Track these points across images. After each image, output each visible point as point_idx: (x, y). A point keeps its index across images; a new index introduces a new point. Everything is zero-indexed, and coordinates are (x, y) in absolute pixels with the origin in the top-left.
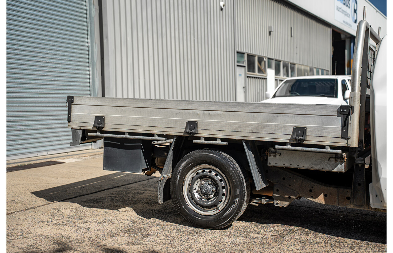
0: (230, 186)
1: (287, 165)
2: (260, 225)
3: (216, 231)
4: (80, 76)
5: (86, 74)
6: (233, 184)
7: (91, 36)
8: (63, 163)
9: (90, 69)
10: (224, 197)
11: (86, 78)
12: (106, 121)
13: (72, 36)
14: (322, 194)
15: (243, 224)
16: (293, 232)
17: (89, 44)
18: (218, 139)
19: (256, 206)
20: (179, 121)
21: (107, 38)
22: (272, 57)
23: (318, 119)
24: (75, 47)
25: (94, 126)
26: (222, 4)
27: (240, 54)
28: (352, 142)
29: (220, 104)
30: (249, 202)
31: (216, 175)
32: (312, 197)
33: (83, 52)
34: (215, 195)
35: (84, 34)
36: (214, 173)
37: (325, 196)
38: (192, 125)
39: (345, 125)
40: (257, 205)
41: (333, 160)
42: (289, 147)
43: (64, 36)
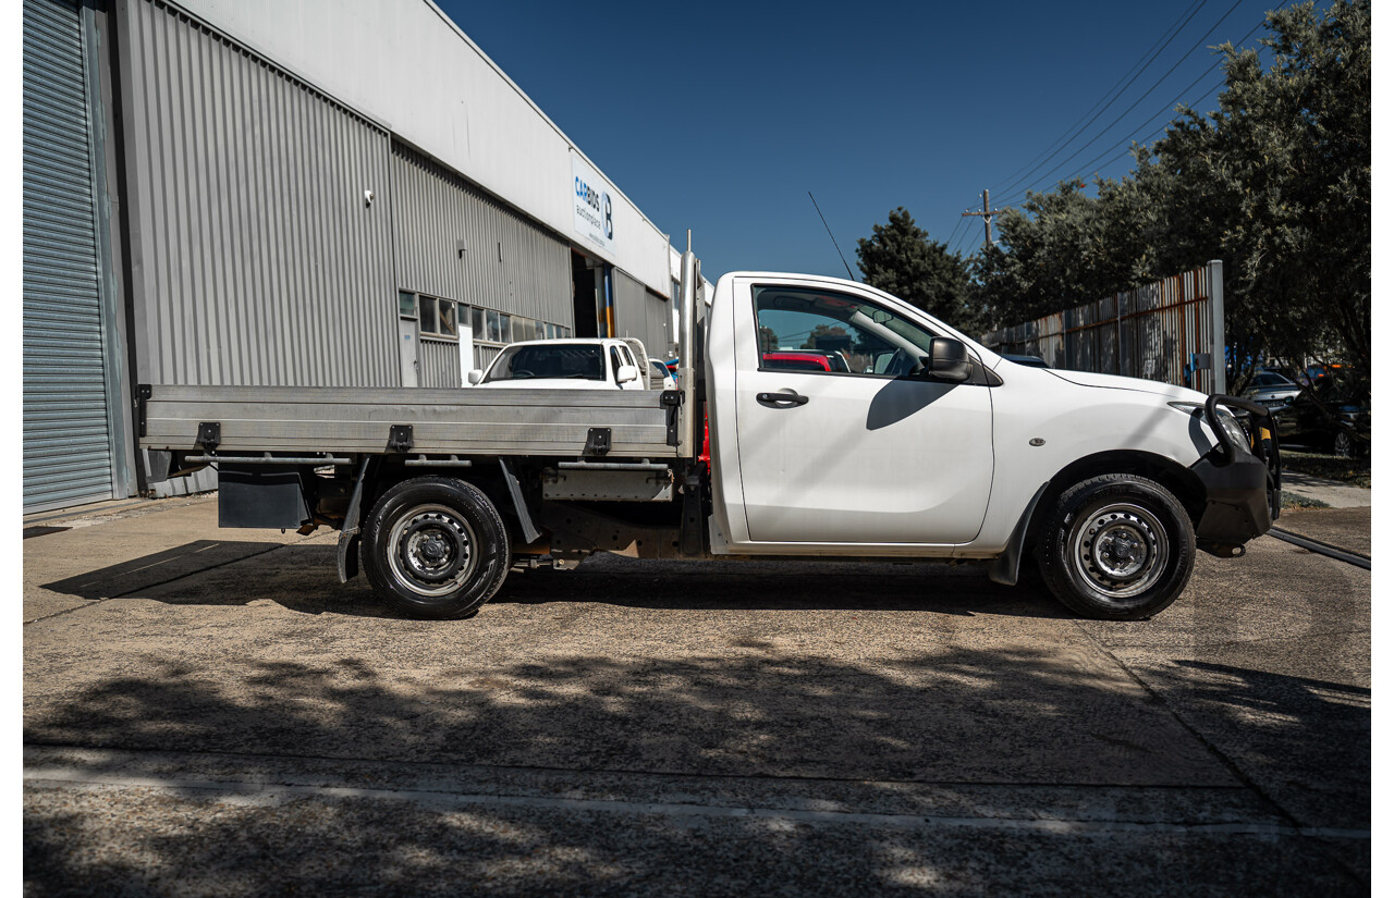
0: (477, 540)
1: (577, 496)
2: (529, 607)
3: (456, 622)
4: (83, 344)
5: (93, 340)
6: (483, 535)
7: (104, 259)
8: (66, 529)
9: (104, 328)
10: (467, 560)
11: (95, 348)
12: (224, 432)
13: (64, 259)
14: (634, 542)
15: (496, 607)
16: (587, 611)
17: (100, 277)
18: (453, 457)
19: (520, 573)
20: (376, 427)
21: (140, 262)
22: (466, 302)
23: (630, 413)
24: (68, 281)
25: (198, 442)
26: (368, 194)
27: (406, 295)
28: (684, 450)
29: (456, 391)
30: (511, 566)
31: (451, 522)
32: (618, 549)
33: (86, 292)
34: (448, 560)
35: (87, 254)
36: (446, 519)
37: (639, 544)
38: (402, 433)
39: (672, 421)
40: (522, 570)
41: (652, 482)
42: (583, 463)
43: (45, 260)
